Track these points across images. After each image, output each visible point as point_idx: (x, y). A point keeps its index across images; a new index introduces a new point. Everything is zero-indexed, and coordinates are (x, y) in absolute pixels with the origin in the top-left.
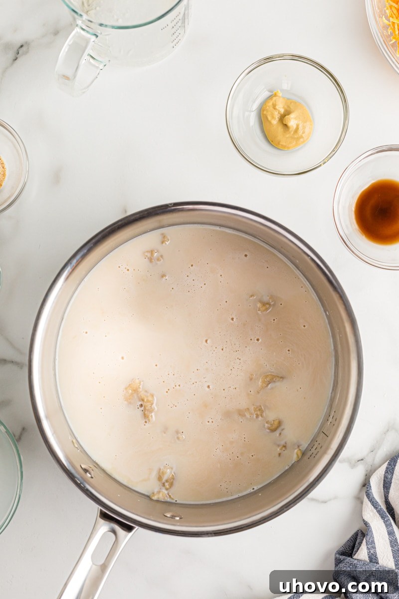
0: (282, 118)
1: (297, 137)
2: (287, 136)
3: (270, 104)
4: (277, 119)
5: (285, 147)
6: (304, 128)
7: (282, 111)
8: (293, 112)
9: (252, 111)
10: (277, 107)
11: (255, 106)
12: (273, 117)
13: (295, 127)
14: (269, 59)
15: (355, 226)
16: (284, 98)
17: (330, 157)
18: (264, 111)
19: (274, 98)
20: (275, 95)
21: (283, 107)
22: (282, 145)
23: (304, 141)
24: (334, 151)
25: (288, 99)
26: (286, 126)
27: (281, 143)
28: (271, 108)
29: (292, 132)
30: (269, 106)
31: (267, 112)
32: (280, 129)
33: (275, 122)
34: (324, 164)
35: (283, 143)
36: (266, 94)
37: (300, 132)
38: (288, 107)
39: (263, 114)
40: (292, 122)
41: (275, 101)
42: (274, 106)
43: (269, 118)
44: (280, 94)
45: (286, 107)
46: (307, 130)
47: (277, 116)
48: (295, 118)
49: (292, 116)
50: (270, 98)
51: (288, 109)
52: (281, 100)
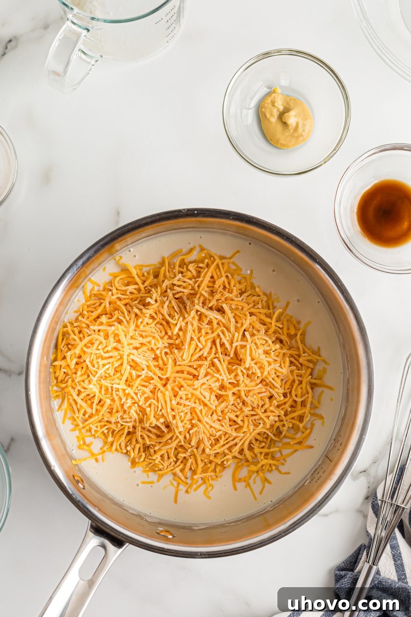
0: (281, 116)
1: (298, 136)
2: (287, 134)
3: (269, 101)
4: (276, 117)
5: (284, 145)
6: (304, 125)
7: (281, 108)
8: (293, 109)
9: (250, 109)
10: (276, 104)
11: (253, 103)
12: (272, 115)
13: (294, 124)
14: (267, 55)
15: (358, 228)
16: (283, 95)
17: (330, 157)
18: (262, 108)
19: (273, 95)
20: (274, 92)
21: (283, 105)
22: (281, 144)
23: (304, 140)
24: (336, 150)
25: (288, 96)
26: (285, 124)
27: (280, 142)
28: (270, 106)
29: (292, 131)
30: (267, 103)
31: (266, 109)
32: (279, 127)
33: (274, 120)
34: (325, 163)
35: (282, 141)
36: (265, 90)
37: (300, 130)
38: (288, 104)
39: (262, 112)
40: (292, 119)
41: (274, 98)
42: (273, 103)
43: (268, 115)
44: (279, 91)
45: (285, 104)
46: (307, 128)
47: (276, 113)
48: (295, 116)
49: (292, 113)
50: (269, 94)
51: (287, 106)
52: (280, 96)
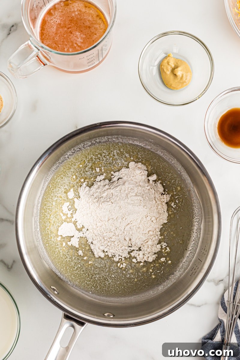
0: (173, 70)
1: (182, 82)
2: (176, 81)
3: (166, 61)
4: (170, 71)
5: (175, 88)
6: (186, 76)
7: (173, 66)
8: (180, 66)
9: (155, 66)
10: (170, 64)
11: (157, 63)
12: (167, 70)
13: (181, 76)
14: (165, 34)
15: (218, 137)
16: (174, 58)
17: (202, 94)
18: (161, 66)
19: (168, 58)
20: (169, 56)
21: (174, 64)
22: (173, 87)
23: (186, 85)
24: (205, 90)
25: (177, 59)
26: (175, 75)
27: (172, 86)
28: (166, 64)
29: (179, 79)
30: (165, 63)
31: (164, 66)
32: (172, 77)
33: (168, 73)
34: (199, 98)
36: (163, 55)
37: (184, 79)
38: (177, 63)
39: (161, 68)
40: (179, 72)
41: (169, 60)
42: (168, 63)
43: (165, 70)
44: (172, 55)
45: (175, 63)
46: (188, 78)
47: (170, 69)
48: (181, 70)
49: (179, 69)
50: (166, 58)
51: (177, 65)
52: (172, 59)
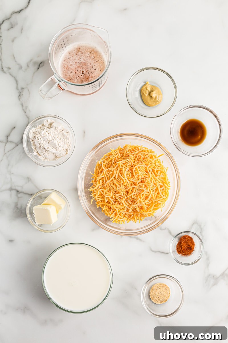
0: (150, 94)
1: (156, 102)
2: (152, 101)
3: (145, 87)
4: (148, 94)
5: (151, 105)
6: (159, 97)
7: (150, 90)
8: (154, 91)
9: (136, 91)
10: (148, 89)
11: (139, 89)
12: (146, 93)
13: (155, 97)
14: (143, 70)
15: (180, 138)
16: (150, 85)
17: (170, 109)
18: (142, 90)
19: (146, 85)
20: (147, 84)
21: (150, 89)
22: (150, 105)
23: (159, 103)
24: (171, 107)
25: (152, 85)
26: (151, 97)
27: (149, 104)
28: (145, 89)
29: (154, 99)
30: (144, 88)
31: (143, 91)
32: (149, 98)
33: (147, 95)
34: (167, 113)
35: (150, 104)
36: (143, 84)
37: (157, 99)
38: (152, 89)
39: (142, 92)
40: (154, 95)
41: (147, 86)
42: (146, 88)
43: (144, 93)
44: (149, 83)
45: (151, 89)
46: (160, 99)
47: (147, 92)
48: (155, 93)
49: (154, 92)
50: (145, 85)
51: (152, 90)
52: (149, 85)
